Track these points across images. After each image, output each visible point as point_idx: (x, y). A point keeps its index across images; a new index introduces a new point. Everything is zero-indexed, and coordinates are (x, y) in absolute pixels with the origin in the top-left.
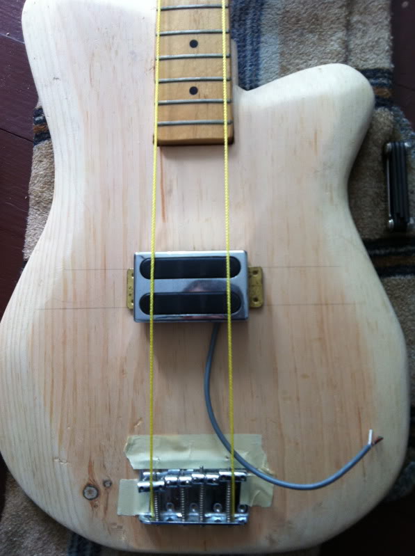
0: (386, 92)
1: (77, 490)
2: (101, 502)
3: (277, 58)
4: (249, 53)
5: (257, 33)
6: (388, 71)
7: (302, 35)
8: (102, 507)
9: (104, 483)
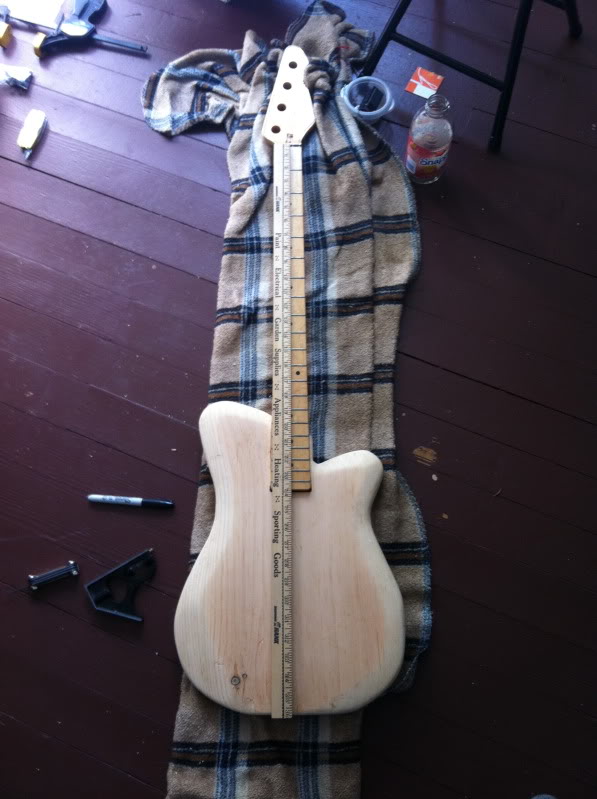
0: (391, 461)
1: (228, 680)
2: (241, 686)
3: (334, 441)
4: (319, 439)
5: (323, 427)
6: (392, 450)
7: (346, 430)
8: (241, 689)
9: (243, 675)
